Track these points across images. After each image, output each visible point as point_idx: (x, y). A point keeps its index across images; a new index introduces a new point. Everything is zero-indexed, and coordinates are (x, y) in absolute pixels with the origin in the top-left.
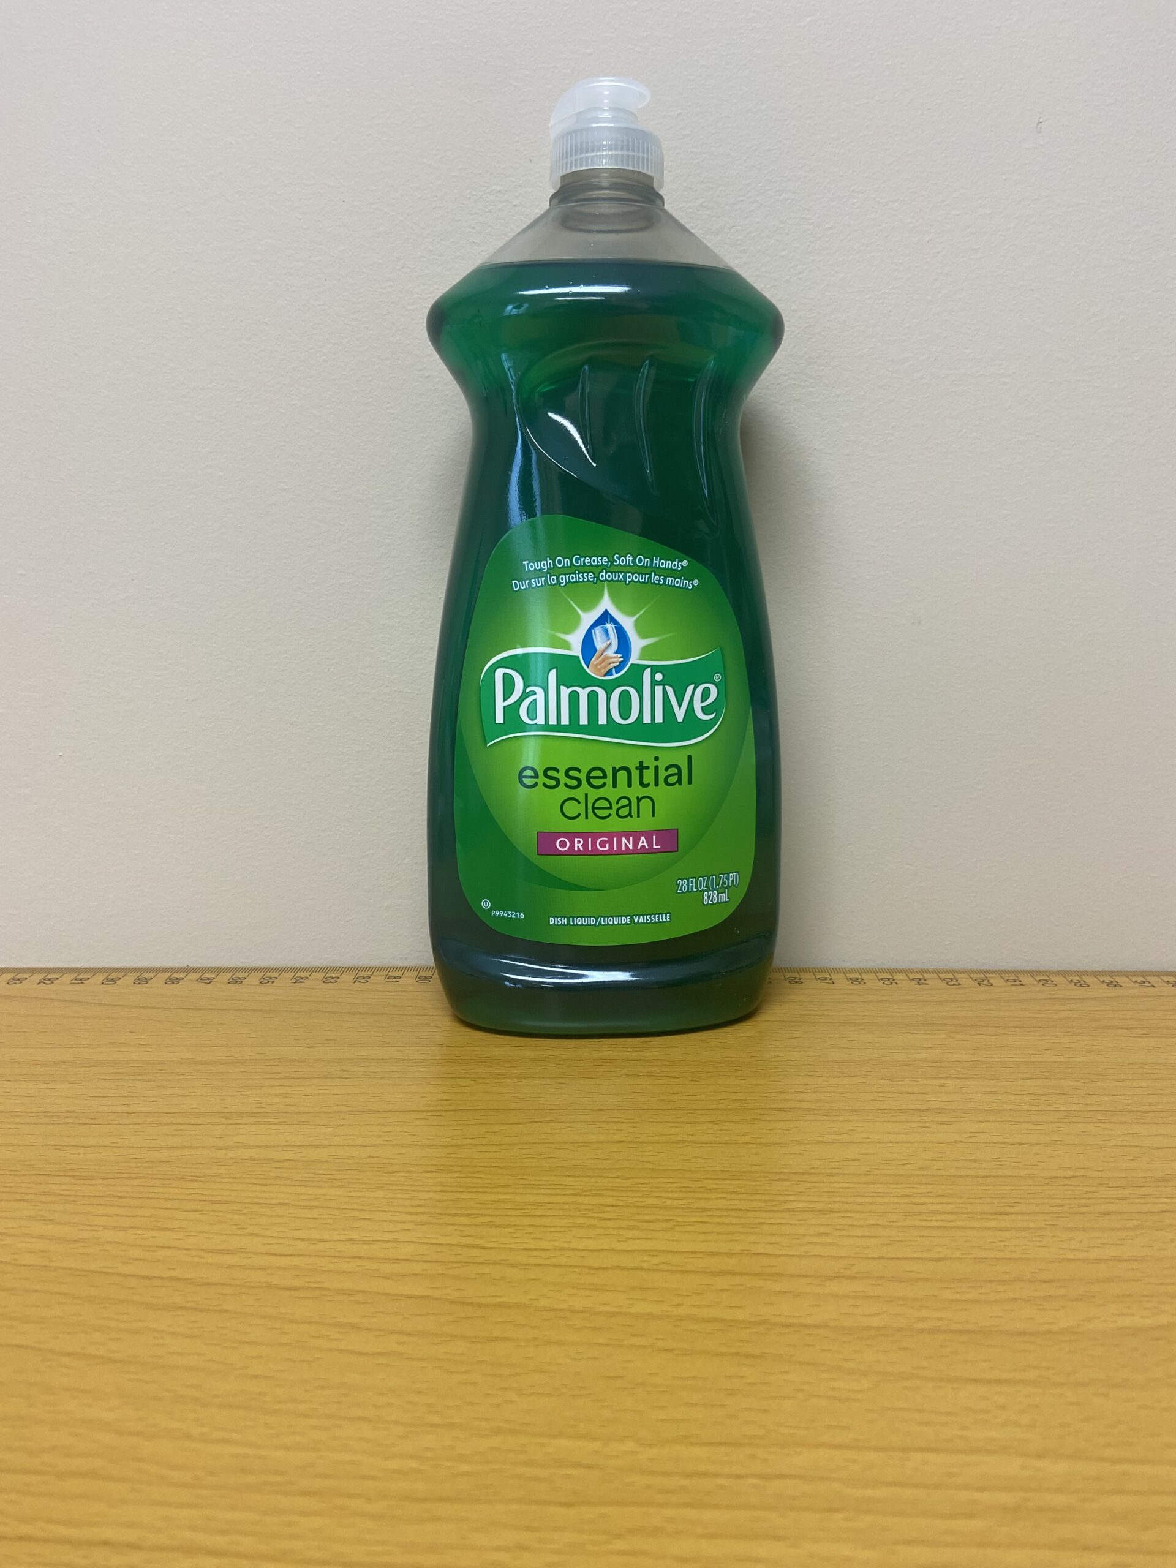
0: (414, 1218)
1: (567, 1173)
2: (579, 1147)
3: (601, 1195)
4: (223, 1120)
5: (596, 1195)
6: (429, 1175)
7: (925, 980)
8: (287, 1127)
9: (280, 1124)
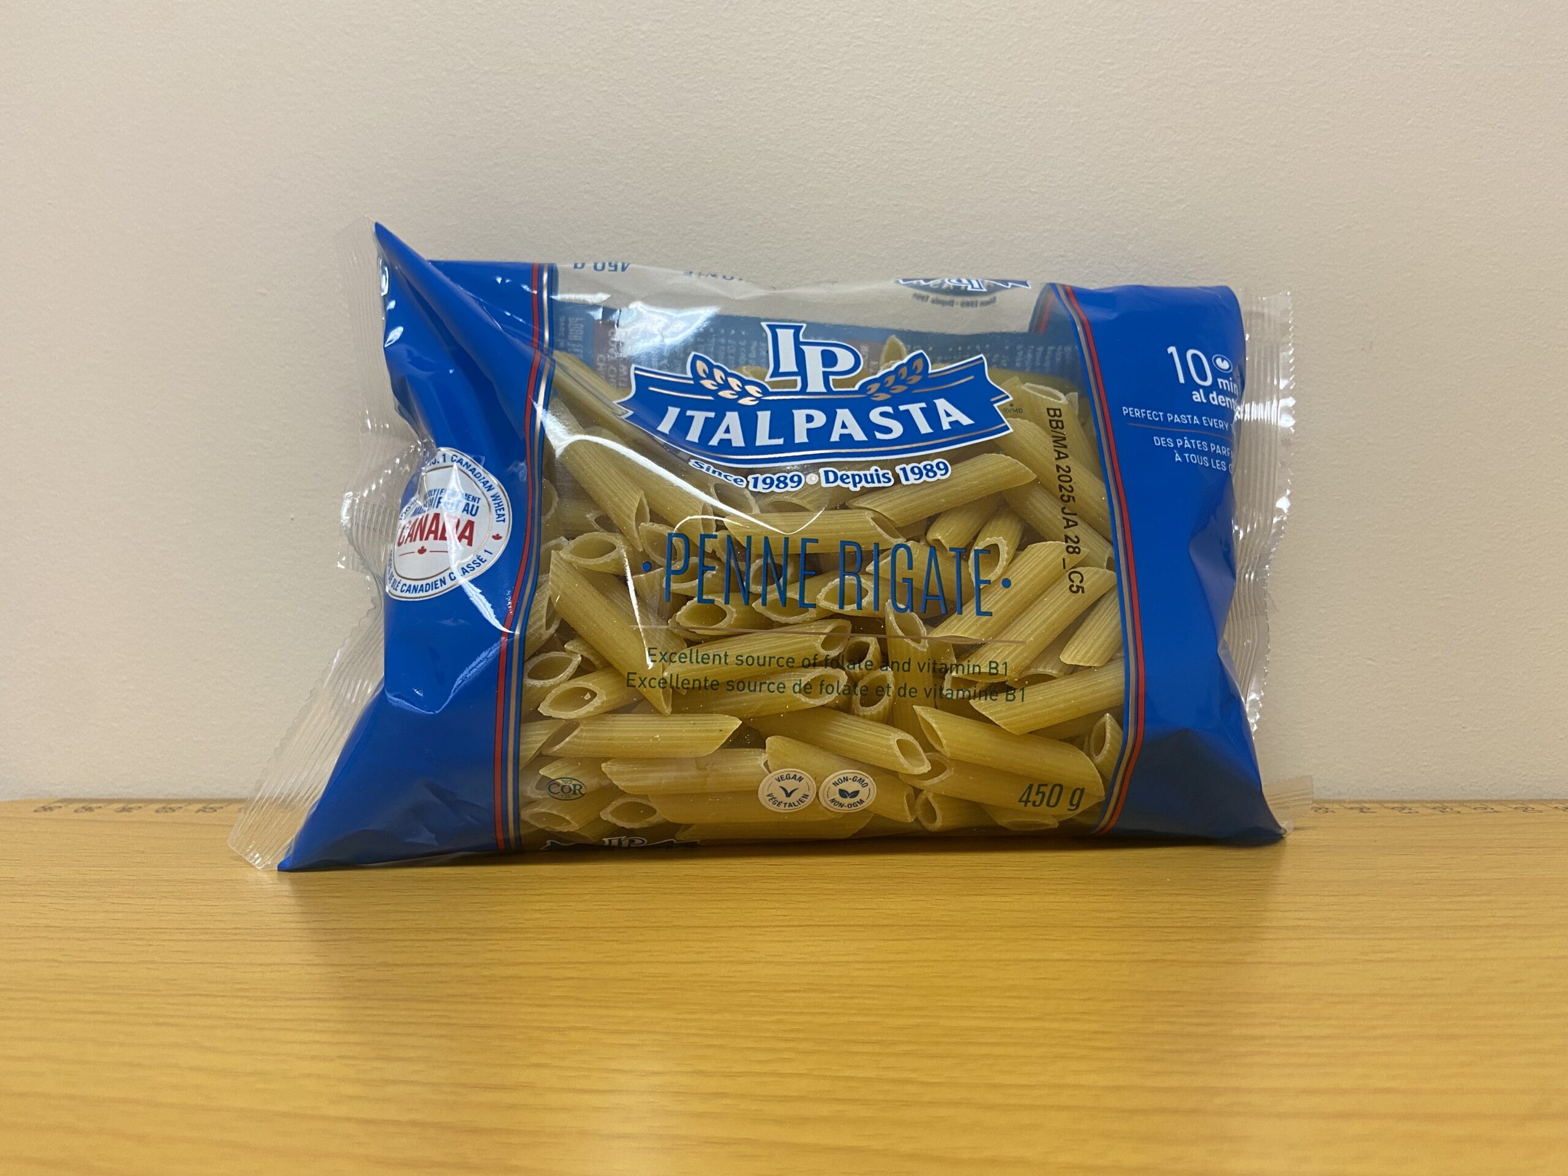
0: (790, 1045)
1: (1008, 994)
2: (1007, 965)
3: (1074, 1020)
4: (464, 936)
5: (1065, 1020)
6: (793, 995)
7: (1369, 809)
8: (560, 943)
9: (549, 939)
